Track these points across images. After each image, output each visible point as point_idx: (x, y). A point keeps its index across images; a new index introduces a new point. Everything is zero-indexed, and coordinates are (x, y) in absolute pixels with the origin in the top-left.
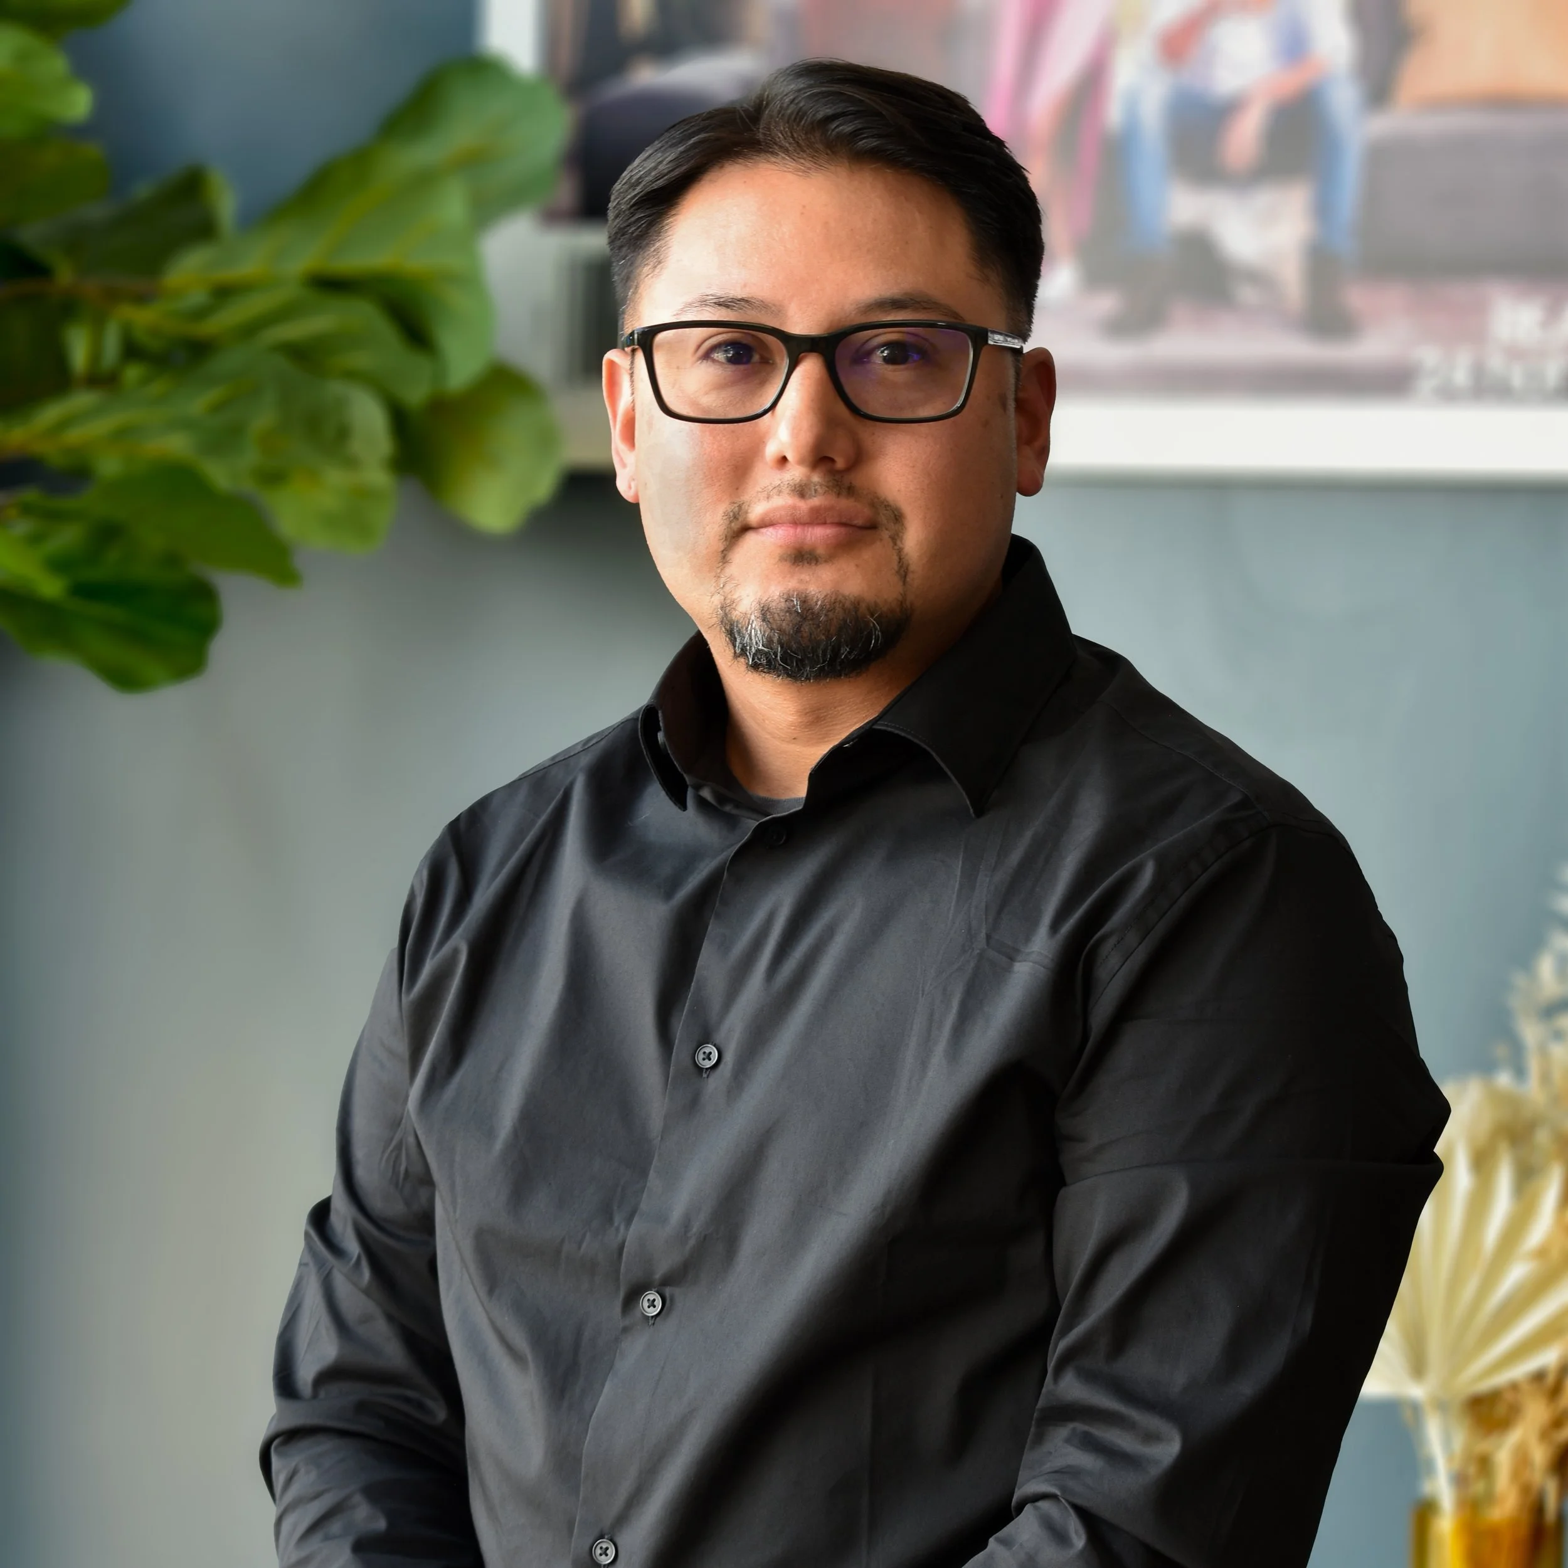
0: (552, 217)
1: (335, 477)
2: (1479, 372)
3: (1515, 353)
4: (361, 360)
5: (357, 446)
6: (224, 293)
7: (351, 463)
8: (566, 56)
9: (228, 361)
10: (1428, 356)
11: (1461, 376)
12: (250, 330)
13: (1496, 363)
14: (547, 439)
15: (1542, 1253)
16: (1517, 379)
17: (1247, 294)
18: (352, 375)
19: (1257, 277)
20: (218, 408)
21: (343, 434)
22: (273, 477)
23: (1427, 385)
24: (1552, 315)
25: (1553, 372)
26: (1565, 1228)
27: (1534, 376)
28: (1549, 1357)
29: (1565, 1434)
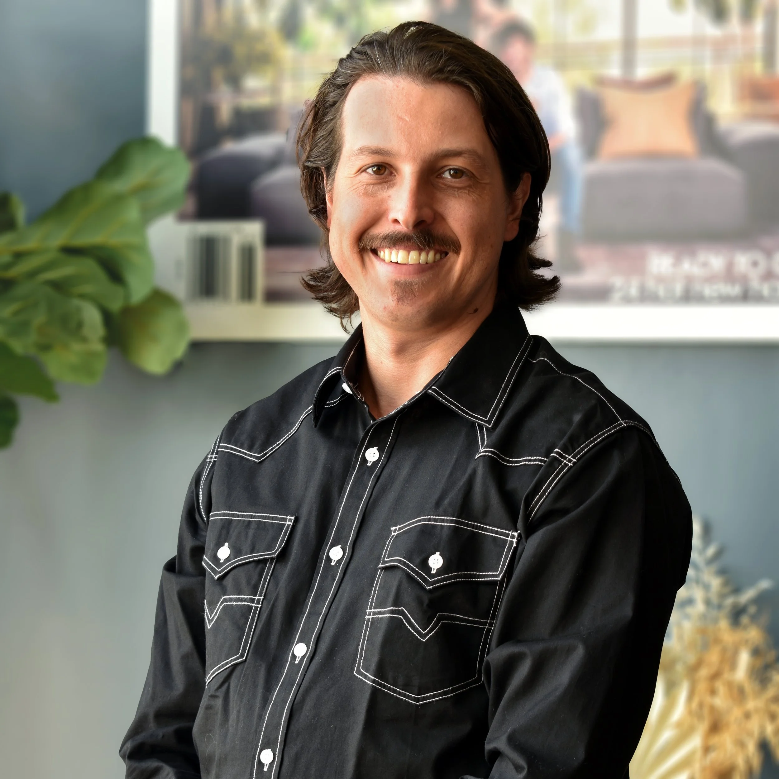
0: (183, 217)
1: (77, 347)
2: (642, 289)
3: (660, 279)
4: (88, 289)
5: (86, 331)
6: (19, 256)
7: (84, 340)
8: (189, 138)
9: (21, 290)
10: (618, 281)
11: (634, 291)
12: (32, 274)
13: (651, 284)
14: (182, 327)
15: (679, 724)
16: (661, 292)
18: (82, 296)
20: (16, 313)
21: (80, 325)
22: (46, 348)
23: (617, 296)
24: (678, 261)
25: (679, 289)
26: (690, 712)
27: (670, 291)
28: (684, 776)
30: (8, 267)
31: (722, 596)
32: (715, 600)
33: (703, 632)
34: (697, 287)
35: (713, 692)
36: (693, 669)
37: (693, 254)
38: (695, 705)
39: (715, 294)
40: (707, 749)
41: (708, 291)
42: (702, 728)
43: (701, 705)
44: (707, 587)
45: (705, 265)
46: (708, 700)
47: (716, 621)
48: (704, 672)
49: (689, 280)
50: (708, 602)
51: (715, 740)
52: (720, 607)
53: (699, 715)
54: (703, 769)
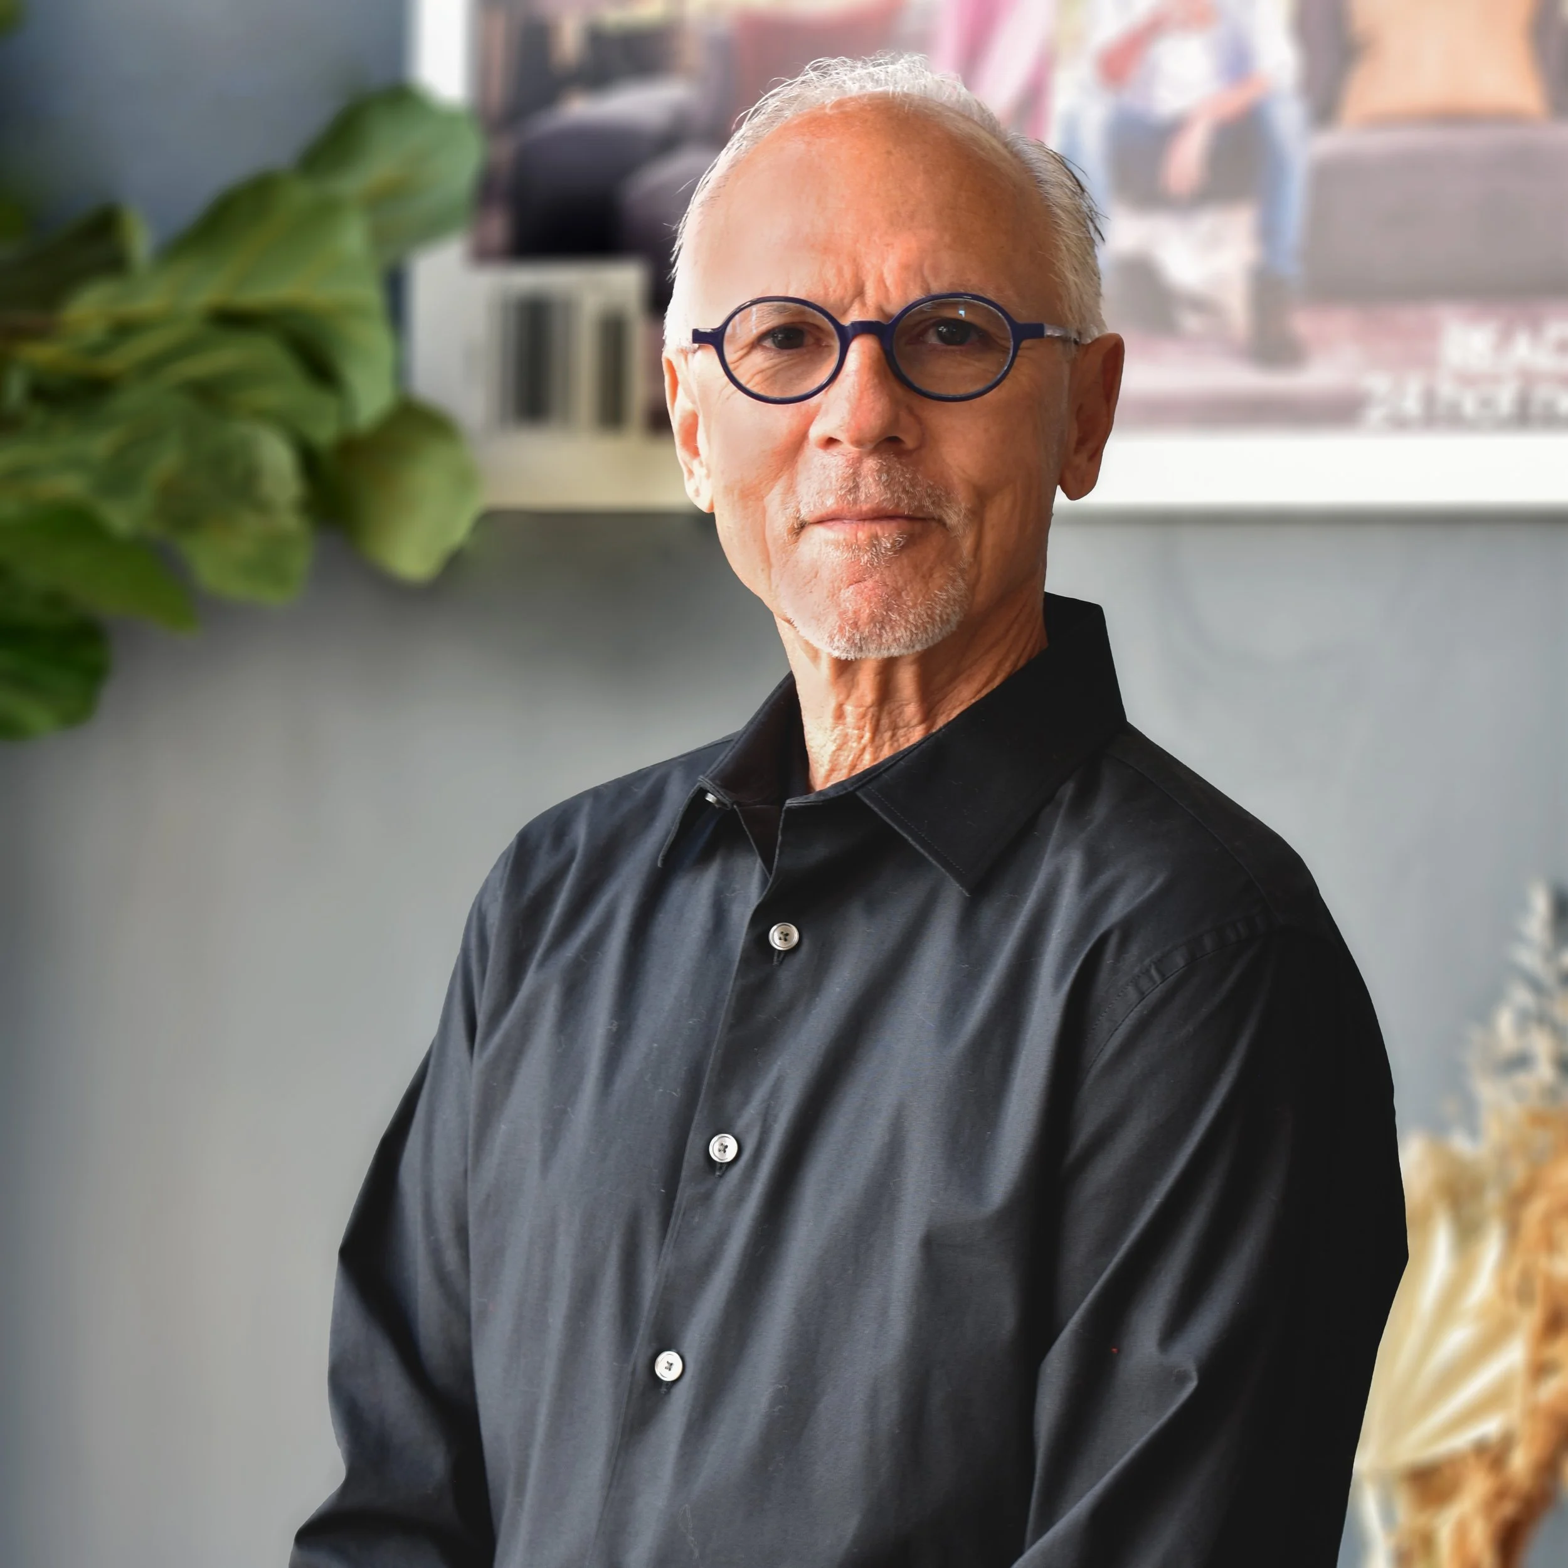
0: (483, 255)
1: (252, 524)
2: (1429, 398)
3: (1467, 379)
5: (267, 488)
6: (126, 329)
7: (260, 506)
8: (498, 89)
9: (127, 399)
10: (1377, 383)
11: (1412, 405)
12: (152, 366)
13: (1447, 390)
14: (466, 480)
16: (1469, 406)
17: (1191, 322)
18: (263, 415)
19: (1200, 304)
20: (123, 449)
21: (250, 477)
22: (184, 521)
23: (1376, 414)
24: (1505, 338)
25: (1506, 399)
26: (1503, 1290)
27: (1486, 403)
28: (1490, 1427)
29: (1508, 1509)
30: (99, 350)
33: (1539, 1119)
34: (1542, 393)
35: (1551, 1245)
36: (1517, 1200)
37: (1535, 327)
38: (1513, 1276)
40: (1540, 1370)
42: (1531, 1319)
43: (1526, 1277)
44: (1558, 1030)
45: (1562, 347)
46: (1543, 1262)
48: (1537, 1209)
49: (1528, 378)
50: (1562, 1064)
51: (1558, 1350)
53: (1523, 1294)
54: (1532, 1412)
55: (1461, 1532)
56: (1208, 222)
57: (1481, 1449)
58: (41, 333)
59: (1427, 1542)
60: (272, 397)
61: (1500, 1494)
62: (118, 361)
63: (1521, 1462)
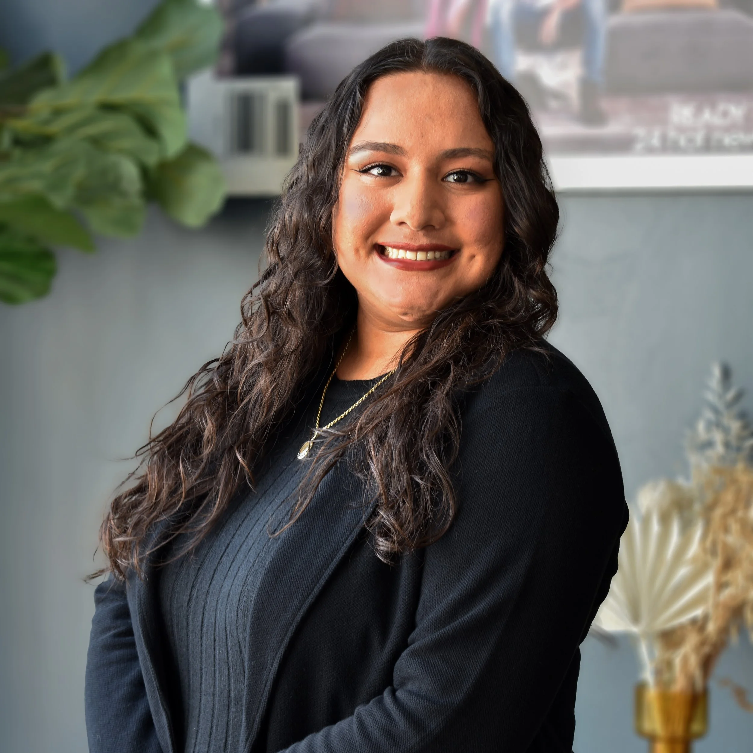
0: (221, 74)
1: (117, 202)
2: (664, 139)
3: (681, 129)
5: (125, 185)
6: (58, 112)
7: (122, 194)
9: (61, 145)
10: (640, 131)
11: (656, 142)
12: (72, 129)
13: (672, 134)
15: (695, 560)
16: (683, 142)
17: (553, 104)
18: (122, 151)
19: (558, 95)
20: (56, 168)
23: (639, 146)
24: (699, 111)
25: (699, 138)
26: (704, 550)
27: (691, 141)
28: (698, 612)
29: (706, 649)
30: (47, 122)
31: (741, 438)
32: (734, 442)
33: (718, 471)
34: (716, 135)
35: (726, 530)
36: (709, 509)
37: (713, 106)
38: (708, 543)
39: (735, 143)
40: (721, 586)
41: (727, 140)
42: (717, 563)
43: (714, 544)
44: (726, 430)
45: (725, 114)
46: (721, 536)
47: (734, 462)
48: (718, 513)
49: (710, 129)
50: (727, 445)
51: (729, 576)
52: (739, 449)
53: (713, 552)
54: (716, 605)
55: (685, 660)
56: (559, 58)
57: (694, 622)
58: (19, 115)
59: (669, 664)
60: (126, 143)
61: (703, 643)
62: (55, 128)
63: (712, 628)
